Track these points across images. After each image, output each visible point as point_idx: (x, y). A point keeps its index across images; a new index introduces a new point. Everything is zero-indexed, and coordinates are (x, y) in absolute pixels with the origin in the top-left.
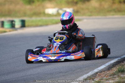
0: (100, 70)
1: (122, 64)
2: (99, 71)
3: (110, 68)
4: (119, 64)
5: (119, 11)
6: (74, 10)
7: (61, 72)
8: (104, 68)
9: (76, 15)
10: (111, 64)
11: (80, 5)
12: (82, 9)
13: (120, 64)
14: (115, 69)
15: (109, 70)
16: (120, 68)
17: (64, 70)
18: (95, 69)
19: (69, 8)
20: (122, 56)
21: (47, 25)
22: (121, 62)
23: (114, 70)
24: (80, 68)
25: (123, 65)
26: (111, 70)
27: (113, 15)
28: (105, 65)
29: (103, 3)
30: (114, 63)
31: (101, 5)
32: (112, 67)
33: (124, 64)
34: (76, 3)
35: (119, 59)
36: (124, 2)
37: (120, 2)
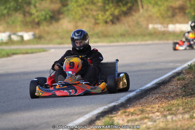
3: (91, 122)
5: (105, 36)
6: (34, 35)
8: (84, 122)
9: (38, 43)
10: (93, 116)
11: (44, 27)
12: (48, 33)
13: (107, 115)
16: (107, 121)
19: (27, 32)
20: (110, 103)
30: (99, 113)
33: (113, 116)
34: (38, 24)
36: (113, 22)
37: (106, 22)
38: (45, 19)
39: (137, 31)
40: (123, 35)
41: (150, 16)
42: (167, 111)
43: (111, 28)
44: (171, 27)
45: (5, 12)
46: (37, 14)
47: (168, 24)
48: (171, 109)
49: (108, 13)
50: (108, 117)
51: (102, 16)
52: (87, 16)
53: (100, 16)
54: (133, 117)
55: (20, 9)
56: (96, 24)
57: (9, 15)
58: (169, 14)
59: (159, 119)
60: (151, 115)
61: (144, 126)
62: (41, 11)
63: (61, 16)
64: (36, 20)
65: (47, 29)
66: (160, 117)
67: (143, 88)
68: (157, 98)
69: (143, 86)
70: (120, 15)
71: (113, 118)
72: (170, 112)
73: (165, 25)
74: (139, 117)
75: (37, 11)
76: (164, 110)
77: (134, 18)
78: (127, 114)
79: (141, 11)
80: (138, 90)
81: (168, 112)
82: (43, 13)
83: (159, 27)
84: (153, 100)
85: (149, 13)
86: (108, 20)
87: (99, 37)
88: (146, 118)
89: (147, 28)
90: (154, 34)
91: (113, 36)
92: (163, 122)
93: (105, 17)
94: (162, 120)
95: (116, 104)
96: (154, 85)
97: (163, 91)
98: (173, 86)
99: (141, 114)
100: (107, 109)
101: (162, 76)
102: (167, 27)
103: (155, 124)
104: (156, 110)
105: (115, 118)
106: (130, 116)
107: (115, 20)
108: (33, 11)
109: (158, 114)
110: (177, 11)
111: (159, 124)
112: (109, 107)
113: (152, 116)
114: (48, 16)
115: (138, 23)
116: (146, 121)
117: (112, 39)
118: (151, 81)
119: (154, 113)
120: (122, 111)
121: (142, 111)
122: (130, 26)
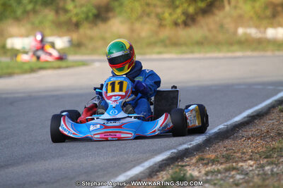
0: (131, 178)
1: (180, 164)
2: (128, 178)
3: (152, 173)
4: (173, 163)
5: (174, 44)
6: (71, 41)
7: (43, 182)
8: (141, 173)
9: (76, 53)
10: (156, 164)
11: (86, 30)
12: (91, 39)
13: (176, 163)
14: (164, 176)
15: (152, 177)
16: (176, 172)
17: (49, 177)
18: (120, 174)
19: (60, 36)
20: (181, 144)
21: (10, 75)
22: (178, 159)
23: (163, 178)
24: (85, 173)
25: (182, 166)
26: (155, 177)
27: (160, 53)
28: (142, 165)
29: (138, 25)
30: (163, 160)
31: (132, 30)
32: (158, 171)
33: (184, 164)
34: (77, 25)
35: (174, 153)
36: (186, 24)
37: (176, 24)
38: (87, 18)
39: (221, 37)
40: (200, 43)
41: (240, 17)
42: (265, 158)
43: (183, 33)
44: (271, 33)
45: (30, 7)
46: (75, 11)
47: (266, 28)
48: (271, 155)
49: (179, 11)
50: (178, 166)
51: (170, 14)
52: (148, 15)
53: (166, 15)
54: (215, 167)
55: (51, 3)
56: (161, 26)
57: (35, 11)
58: (268, 13)
59: (253, 170)
60: (240, 164)
61: (231, 180)
62: (82, 6)
63: (110, 14)
64: (74, 19)
65: (89, 32)
66: (254, 168)
67: (229, 123)
68: (249, 138)
69: (230, 119)
70: (196, 14)
71: (185, 168)
72: (270, 160)
73: (262, 29)
74: (223, 166)
75: (75, 7)
76: (260, 157)
77: (217, 19)
78: (205, 162)
79: (227, 8)
80: (221, 126)
81: (266, 160)
82: (84, 9)
83: (253, 32)
84: (244, 141)
85: (239, 11)
86: (180, 21)
87: (166, 46)
88: (234, 169)
89: (235, 33)
90: (246, 43)
91: (185, 44)
92: (258, 175)
93: (175, 17)
94: (257, 172)
95: (189, 146)
96: (246, 119)
97: (259, 128)
98: (273, 120)
99: (226, 162)
100: (176, 153)
101: (256, 105)
102: (265, 32)
103: (247, 178)
104: (248, 157)
105: (188, 168)
106: (210, 164)
107: (189, 20)
108: (70, 6)
109: (251, 162)
110: (279, 9)
111: (253, 177)
112: (179, 152)
113: (242, 166)
114: (90, 15)
115: (222, 26)
116: (233, 173)
117: (184, 48)
118: (240, 113)
119: (245, 161)
120: (197, 157)
121: (228, 158)
122: (210, 30)
